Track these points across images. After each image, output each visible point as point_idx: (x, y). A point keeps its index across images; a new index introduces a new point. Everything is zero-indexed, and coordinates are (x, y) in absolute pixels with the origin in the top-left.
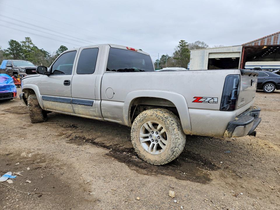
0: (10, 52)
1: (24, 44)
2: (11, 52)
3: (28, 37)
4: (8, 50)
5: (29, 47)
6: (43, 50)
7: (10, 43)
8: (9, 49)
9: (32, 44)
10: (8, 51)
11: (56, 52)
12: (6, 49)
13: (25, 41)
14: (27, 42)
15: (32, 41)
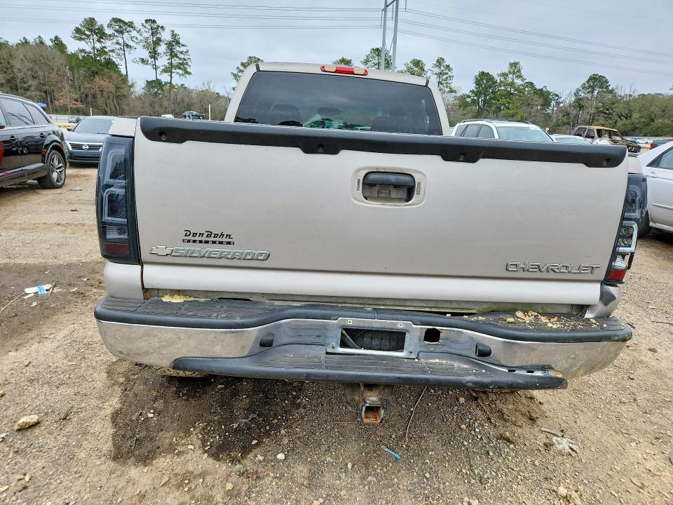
0: (474, 100)
1: (503, 79)
2: (475, 98)
3: (516, 61)
4: (470, 94)
5: (512, 84)
6: (544, 90)
7: (477, 78)
8: (472, 92)
9: (520, 76)
10: (469, 97)
11: (574, 91)
12: (467, 92)
13: (507, 72)
14: (510, 73)
15: (522, 71)
